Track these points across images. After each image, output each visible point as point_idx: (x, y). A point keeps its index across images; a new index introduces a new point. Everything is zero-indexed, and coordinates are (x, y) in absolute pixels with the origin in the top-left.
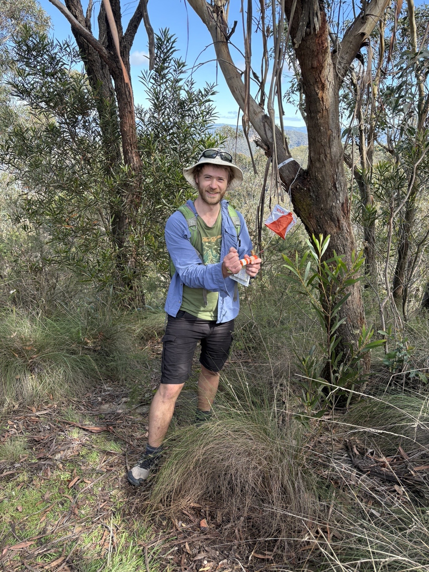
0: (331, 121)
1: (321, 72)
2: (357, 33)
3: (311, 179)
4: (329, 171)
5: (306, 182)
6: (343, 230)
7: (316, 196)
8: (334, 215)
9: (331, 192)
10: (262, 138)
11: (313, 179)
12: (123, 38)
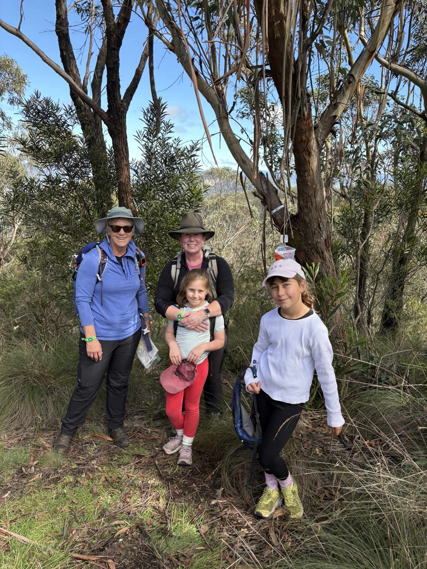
0: (315, 178)
1: (308, 143)
2: (330, 115)
3: (300, 221)
4: (314, 215)
5: (296, 224)
6: (326, 260)
7: (305, 234)
8: (319, 249)
9: (316, 231)
10: (258, 190)
11: (302, 222)
12: (121, 105)
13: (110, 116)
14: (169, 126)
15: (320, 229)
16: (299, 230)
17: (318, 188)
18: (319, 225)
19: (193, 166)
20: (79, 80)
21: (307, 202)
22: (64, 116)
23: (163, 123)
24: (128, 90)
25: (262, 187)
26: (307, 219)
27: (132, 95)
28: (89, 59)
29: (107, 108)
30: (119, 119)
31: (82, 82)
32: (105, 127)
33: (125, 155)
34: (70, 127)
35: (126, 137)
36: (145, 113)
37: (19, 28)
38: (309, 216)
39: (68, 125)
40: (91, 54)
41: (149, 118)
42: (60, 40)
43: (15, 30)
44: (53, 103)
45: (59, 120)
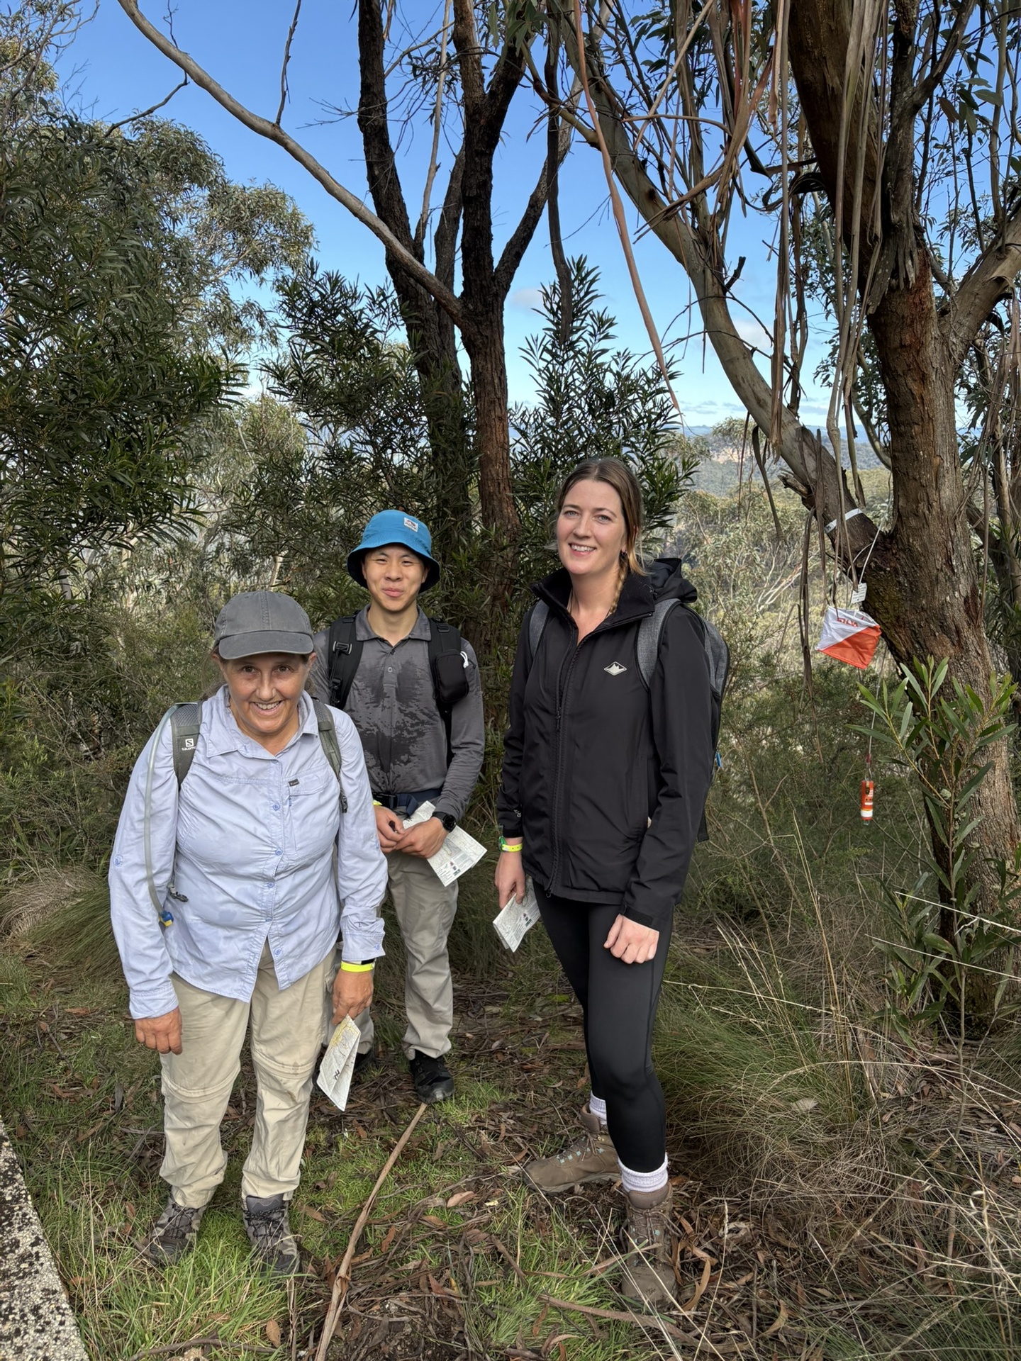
0: (939, 441)
1: (918, 351)
2: (988, 277)
3: (899, 549)
4: (937, 535)
5: (889, 555)
6: (968, 651)
7: (911, 583)
8: (949, 621)
9: (941, 575)
10: (796, 473)
11: (903, 551)
12: (493, 279)
13: (466, 307)
14: (603, 324)
15: (953, 570)
16: (896, 570)
17: (947, 465)
18: (949, 560)
19: (659, 416)
20: (407, 228)
21: (917, 502)
22: (367, 311)
23: (588, 318)
24: (511, 245)
25: (804, 463)
26: (917, 545)
27: (519, 256)
28: (430, 179)
29: (462, 289)
30: (487, 312)
31: (413, 233)
32: (458, 332)
33: (499, 394)
34: (379, 335)
35: (503, 354)
36: (546, 294)
37: (278, 122)
38: (921, 536)
39: (376, 331)
40: (435, 168)
41: (555, 307)
42: (366, 143)
43: (269, 128)
44: (346, 284)
45: (355, 321)
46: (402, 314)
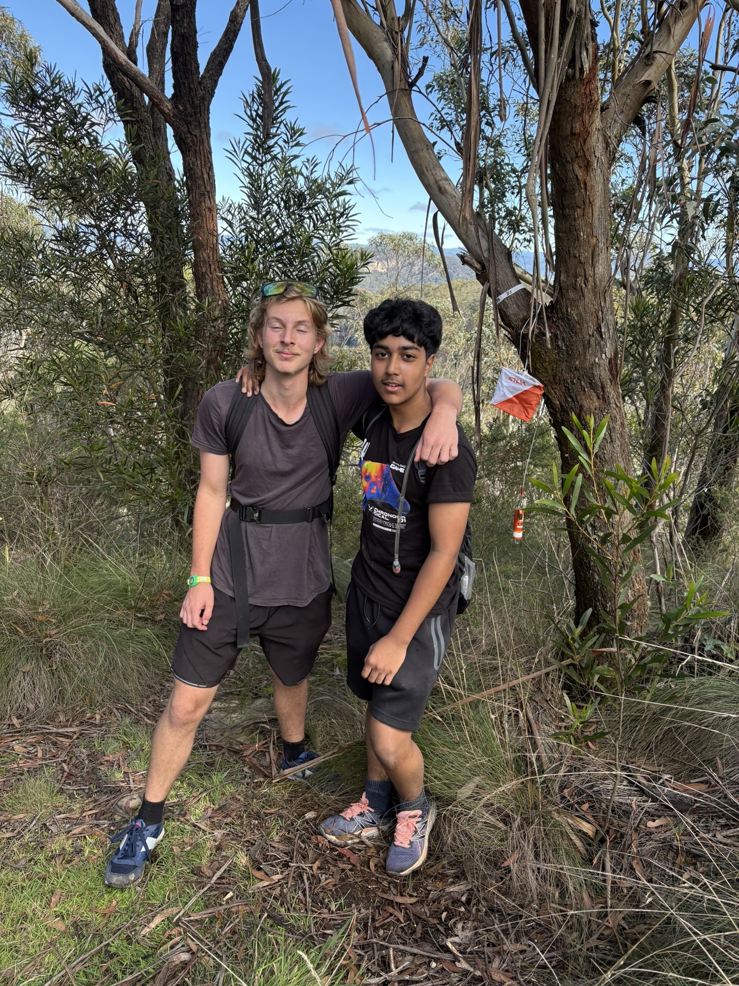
2: (637, 81)
3: (559, 318)
6: (609, 403)
7: (567, 347)
8: (597, 378)
9: (592, 339)
11: (562, 319)
12: (200, 83)
13: (176, 107)
14: (295, 132)
15: (601, 336)
16: (556, 336)
17: (601, 245)
18: (599, 327)
20: (122, 36)
21: (576, 277)
22: (86, 105)
24: (214, 55)
25: (479, 244)
26: (574, 313)
27: (221, 65)
29: (173, 91)
30: (195, 113)
31: (127, 41)
32: (170, 131)
34: (98, 129)
35: (211, 153)
36: (247, 102)
39: (93, 124)
41: (254, 114)
44: (65, 79)
45: (75, 113)
46: (118, 110)
